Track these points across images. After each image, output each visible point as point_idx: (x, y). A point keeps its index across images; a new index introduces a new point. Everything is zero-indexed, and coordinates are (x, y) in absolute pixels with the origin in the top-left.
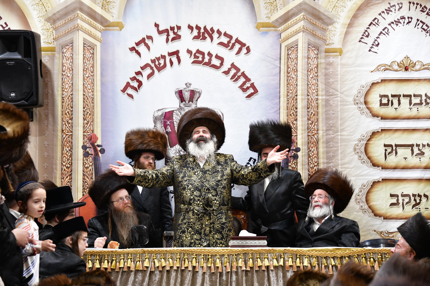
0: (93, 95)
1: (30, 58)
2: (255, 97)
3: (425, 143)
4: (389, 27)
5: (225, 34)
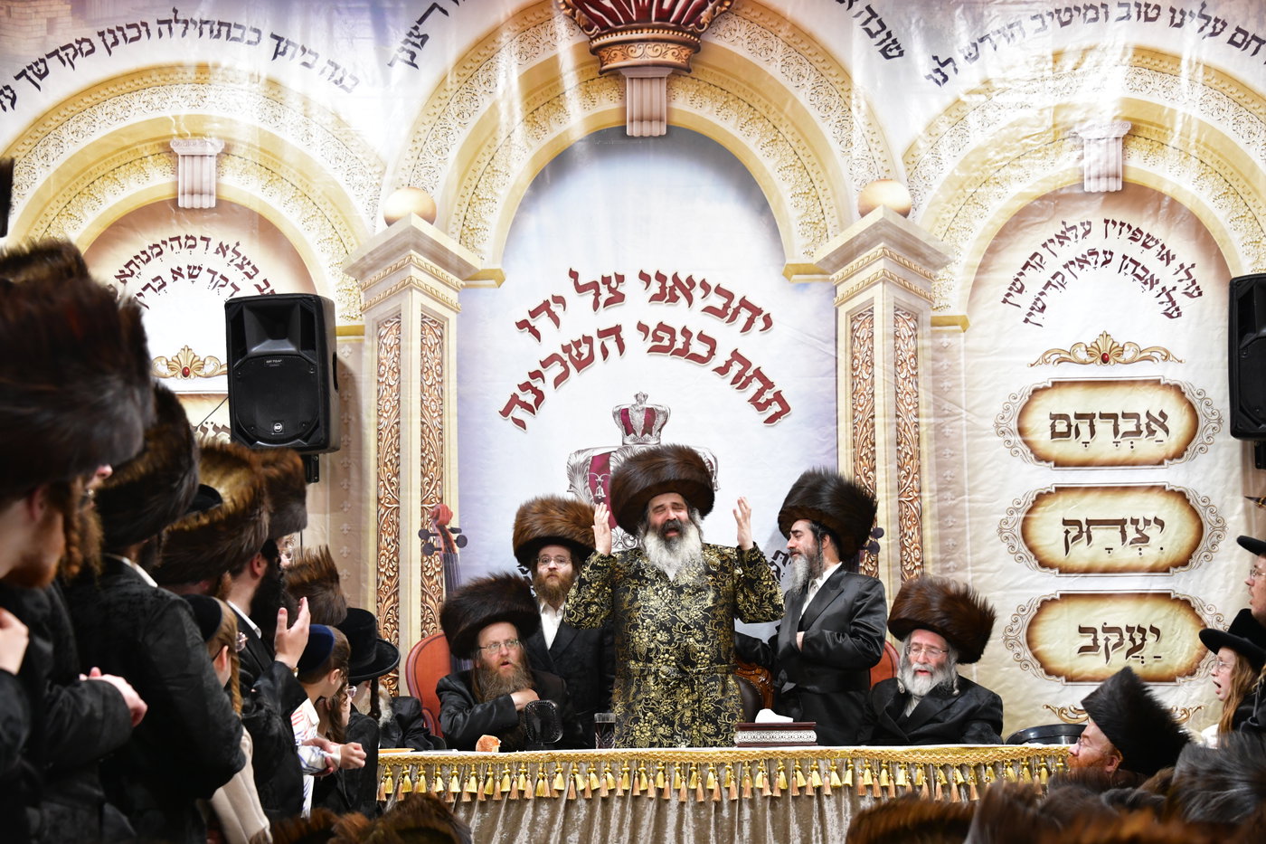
0: (441, 423)
1: (311, 351)
2: (783, 422)
3: (1150, 517)
4: (1065, 272)
5: (719, 290)
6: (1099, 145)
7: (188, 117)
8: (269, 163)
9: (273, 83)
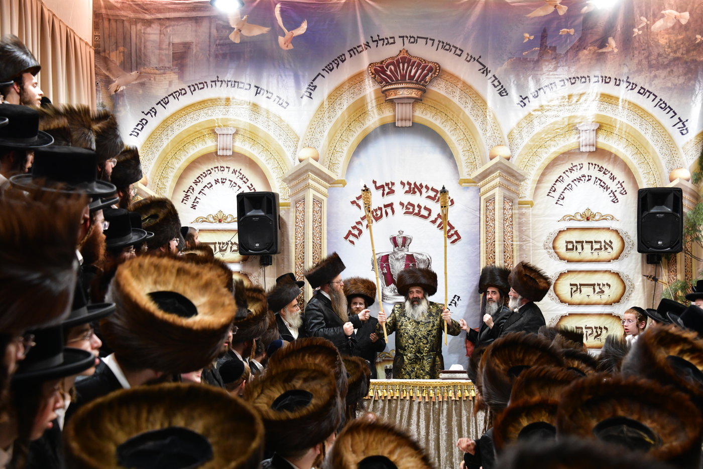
0: (320, 242)
1: (271, 215)
2: (458, 243)
3: (605, 283)
4: (572, 183)
5: (432, 189)
6: (586, 133)
7: (222, 119)
8: (253, 136)
9: (255, 105)
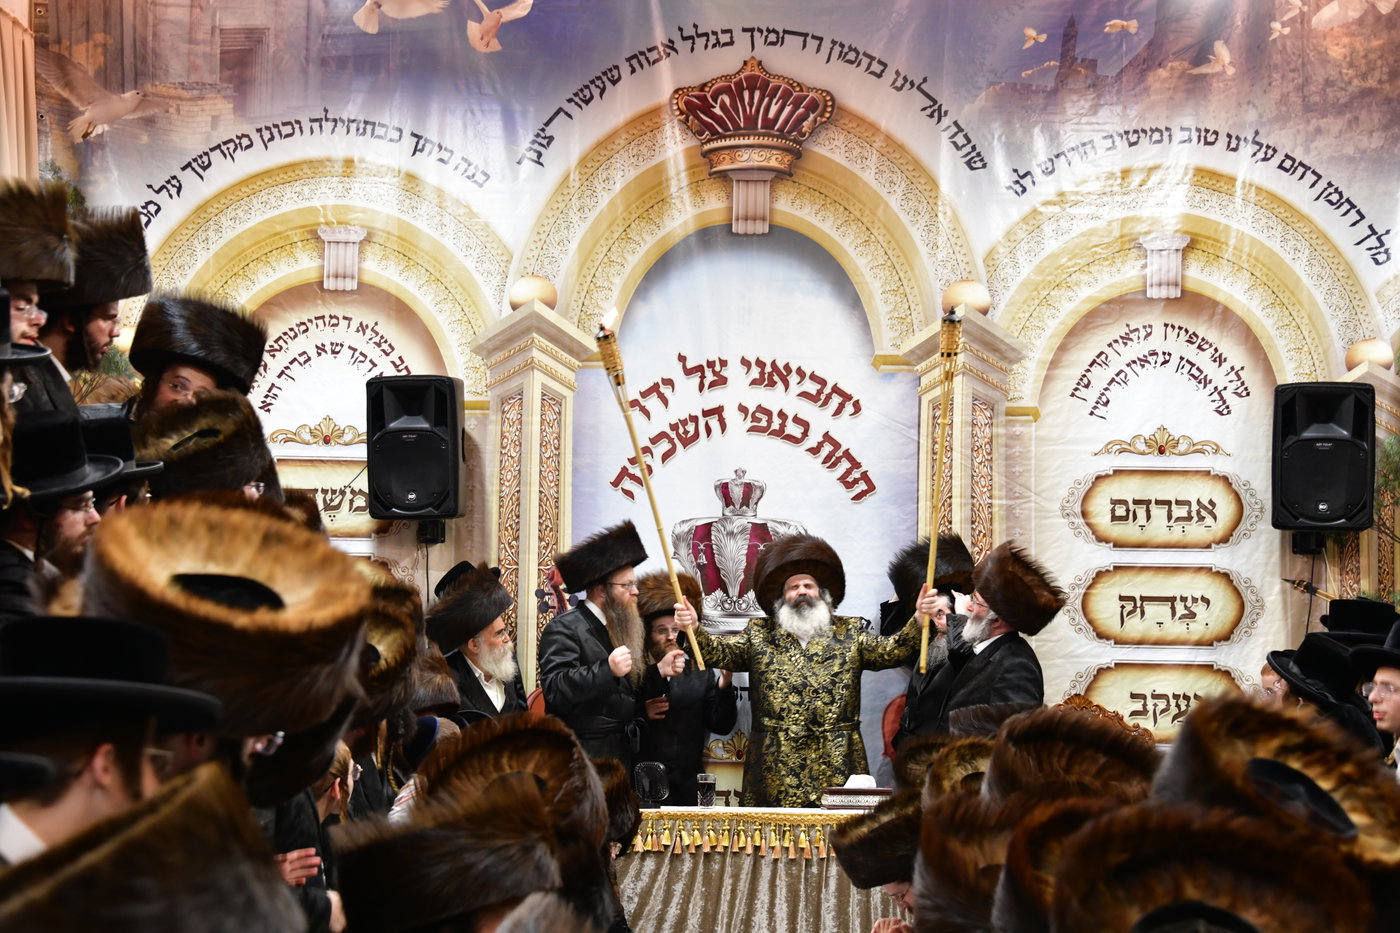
0: (557, 492)
1: (444, 428)
2: (869, 499)
3: (1198, 595)
4: (1128, 370)
5: (813, 377)
6: (1161, 256)
7: (335, 207)
8: (405, 248)
9: (411, 177)
